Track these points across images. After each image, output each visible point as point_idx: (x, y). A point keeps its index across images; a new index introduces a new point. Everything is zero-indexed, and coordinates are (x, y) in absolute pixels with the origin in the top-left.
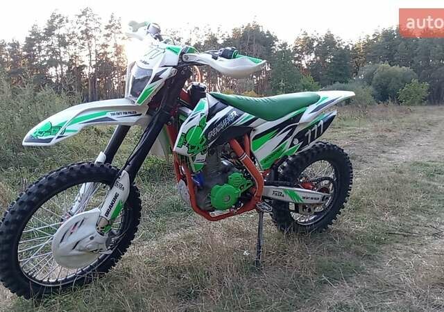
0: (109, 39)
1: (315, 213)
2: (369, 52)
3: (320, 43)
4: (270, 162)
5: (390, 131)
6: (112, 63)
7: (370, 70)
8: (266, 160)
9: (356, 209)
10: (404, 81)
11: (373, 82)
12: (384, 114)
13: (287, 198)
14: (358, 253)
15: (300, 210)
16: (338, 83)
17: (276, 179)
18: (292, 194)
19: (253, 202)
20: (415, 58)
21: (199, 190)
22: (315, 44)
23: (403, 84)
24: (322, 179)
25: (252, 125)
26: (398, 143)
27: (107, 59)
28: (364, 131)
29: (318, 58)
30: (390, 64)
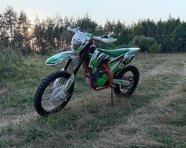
0: (20, 24)
1: (128, 89)
2: (137, 31)
3: (116, 27)
4: (115, 71)
5: (147, 64)
6: (22, 36)
7: (137, 39)
8: (113, 70)
9: (140, 89)
10: (151, 44)
11: (139, 44)
12: (144, 57)
13: (119, 83)
14: (143, 101)
15: (123, 88)
16: (124, 45)
17: (116, 77)
18: (121, 82)
19: (109, 84)
20: (155, 34)
21: (93, 80)
22: (114, 27)
23: (151, 45)
24: (130, 77)
25: (109, 59)
26: (151, 68)
27: (20, 34)
28: (137, 64)
29: (115, 34)
30: (145, 36)
